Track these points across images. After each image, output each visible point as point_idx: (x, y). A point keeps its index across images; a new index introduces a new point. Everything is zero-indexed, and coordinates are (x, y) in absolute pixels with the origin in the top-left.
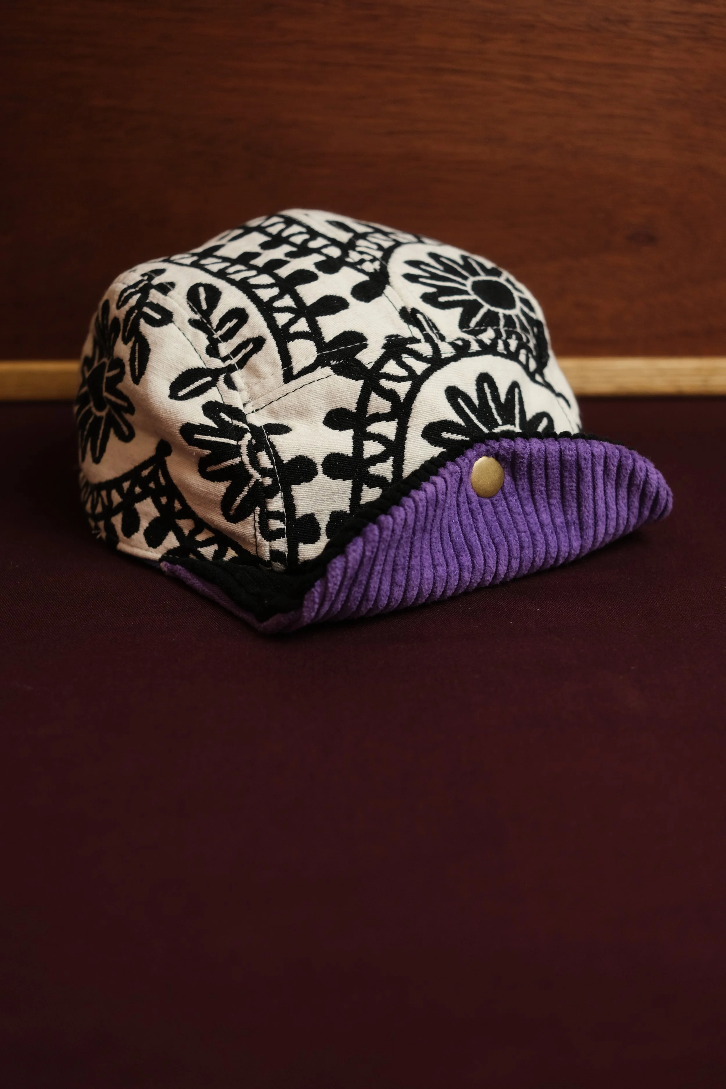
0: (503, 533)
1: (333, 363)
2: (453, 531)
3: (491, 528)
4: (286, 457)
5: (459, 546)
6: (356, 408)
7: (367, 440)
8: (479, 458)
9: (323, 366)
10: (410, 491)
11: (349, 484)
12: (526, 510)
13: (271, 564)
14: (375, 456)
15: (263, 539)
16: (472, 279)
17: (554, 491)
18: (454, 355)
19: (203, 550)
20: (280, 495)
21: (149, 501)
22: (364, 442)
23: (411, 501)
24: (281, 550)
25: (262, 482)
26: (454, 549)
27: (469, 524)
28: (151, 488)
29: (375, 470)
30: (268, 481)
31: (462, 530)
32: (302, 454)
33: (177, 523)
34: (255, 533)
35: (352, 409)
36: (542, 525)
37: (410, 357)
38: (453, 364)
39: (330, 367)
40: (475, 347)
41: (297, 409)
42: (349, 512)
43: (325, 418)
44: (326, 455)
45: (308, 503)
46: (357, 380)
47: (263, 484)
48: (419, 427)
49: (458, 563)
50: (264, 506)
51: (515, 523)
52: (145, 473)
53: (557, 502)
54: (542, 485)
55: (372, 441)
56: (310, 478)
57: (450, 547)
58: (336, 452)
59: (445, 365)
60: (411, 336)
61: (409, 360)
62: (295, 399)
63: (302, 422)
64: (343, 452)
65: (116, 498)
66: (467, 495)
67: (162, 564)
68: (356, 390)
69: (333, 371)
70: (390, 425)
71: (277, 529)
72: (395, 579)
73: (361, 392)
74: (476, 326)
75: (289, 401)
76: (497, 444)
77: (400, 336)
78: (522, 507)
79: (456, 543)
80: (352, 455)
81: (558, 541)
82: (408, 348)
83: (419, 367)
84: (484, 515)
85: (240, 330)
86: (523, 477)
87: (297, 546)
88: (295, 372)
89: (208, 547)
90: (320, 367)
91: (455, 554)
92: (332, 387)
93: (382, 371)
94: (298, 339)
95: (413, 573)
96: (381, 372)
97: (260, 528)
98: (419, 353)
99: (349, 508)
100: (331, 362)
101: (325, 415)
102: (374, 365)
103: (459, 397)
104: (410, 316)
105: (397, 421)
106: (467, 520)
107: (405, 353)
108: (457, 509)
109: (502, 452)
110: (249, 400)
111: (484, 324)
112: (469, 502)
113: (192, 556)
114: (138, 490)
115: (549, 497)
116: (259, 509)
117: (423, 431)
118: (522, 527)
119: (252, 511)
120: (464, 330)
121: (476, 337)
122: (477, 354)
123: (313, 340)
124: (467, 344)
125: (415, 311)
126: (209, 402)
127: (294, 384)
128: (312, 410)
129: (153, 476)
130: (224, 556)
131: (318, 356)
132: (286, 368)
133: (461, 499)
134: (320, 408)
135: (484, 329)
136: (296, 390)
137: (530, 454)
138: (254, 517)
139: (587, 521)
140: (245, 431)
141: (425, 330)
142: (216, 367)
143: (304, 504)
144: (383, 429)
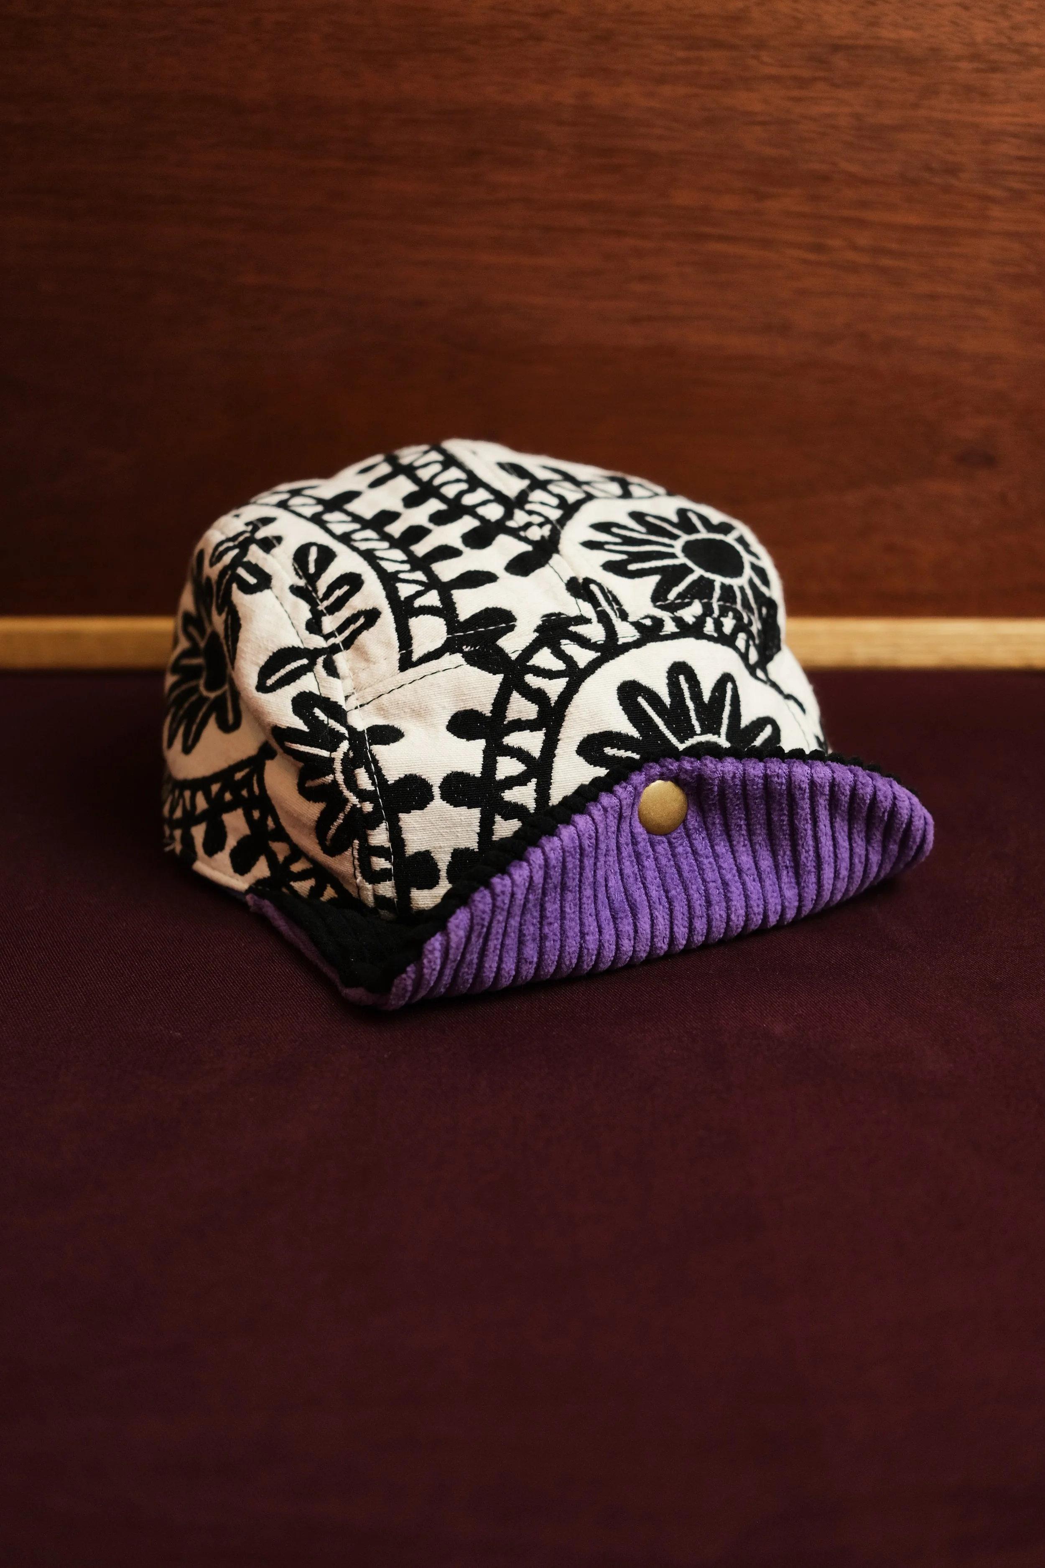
0: (683, 882)
1: (466, 649)
2: (610, 884)
3: (665, 877)
4: (392, 775)
5: (617, 905)
6: (492, 711)
7: (502, 756)
8: (650, 783)
9: (453, 652)
10: (540, 838)
11: (476, 813)
12: (717, 851)
13: (378, 913)
14: (511, 777)
15: (364, 881)
16: (685, 538)
17: (758, 826)
18: (638, 639)
19: (296, 885)
20: (384, 825)
21: (240, 812)
22: (498, 758)
23: (539, 852)
24: (387, 896)
25: (361, 808)
26: (611, 909)
27: (633, 873)
28: (243, 796)
29: (511, 795)
30: (368, 807)
31: (622, 881)
32: (414, 772)
33: (270, 845)
34: (355, 872)
35: (486, 712)
36: (740, 871)
37: (572, 643)
38: (633, 651)
39: (462, 655)
40: (670, 627)
41: (413, 707)
42: (477, 850)
43: (450, 722)
44: (446, 775)
45: (421, 838)
46: (494, 674)
47: (362, 811)
48: (573, 740)
49: (615, 927)
50: (364, 839)
51: (701, 870)
52: (239, 776)
53: (763, 840)
54: (740, 818)
55: (509, 757)
56: (424, 805)
57: (605, 907)
58: (459, 770)
59: (623, 653)
60: (579, 615)
61: (569, 647)
62: (412, 693)
63: (419, 725)
64: (468, 771)
65: (201, 803)
66: (631, 832)
67: (248, 898)
68: (492, 687)
69: (465, 660)
70: (534, 737)
71: (382, 869)
72: (523, 954)
73: (499, 690)
74: (676, 599)
75: (404, 695)
76: (676, 764)
77: (563, 614)
78: (712, 847)
79: (614, 901)
80: (480, 775)
81: (762, 891)
82: (571, 631)
83: (583, 657)
84: (656, 859)
85: (351, 599)
86: (713, 808)
87: (409, 892)
88: (415, 657)
89: (303, 882)
90: (448, 653)
91: (611, 915)
92: (462, 681)
93: (530, 663)
94: (424, 615)
95: (548, 944)
96: (528, 664)
97: (360, 866)
98: (586, 638)
99: (477, 845)
100: (464, 647)
101: (450, 718)
102: (520, 654)
103: (640, 695)
104: (582, 588)
105: (545, 731)
106: (630, 868)
107: (566, 639)
108: (617, 853)
109: (683, 776)
110: (351, 692)
111: (689, 596)
112: (635, 843)
113: (284, 890)
114: (228, 796)
115: (751, 833)
116: (358, 842)
117: (579, 746)
118: (710, 875)
119: (351, 844)
120: (658, 604)
121: (673, 614)
122: (673, 636)
123: (443, 618)
124: (658, 623)
125: (588, 581)
126: (301, 692)
127: (412, 673)
128: (432, 709)
129: (246, 782)
130: (322, 895)
131: (448, 638)
132: (404, 651)
133: (622, 840)
134: (444, 707)
135: (688, 602)
136: (414, 681)
137: (723, 780)
138: (352, 852)
139: (805, 865)
140: (342, 737)
141: (600, 606)
142: (315, 646)
143: (415, 838)
144: (524, 741)
